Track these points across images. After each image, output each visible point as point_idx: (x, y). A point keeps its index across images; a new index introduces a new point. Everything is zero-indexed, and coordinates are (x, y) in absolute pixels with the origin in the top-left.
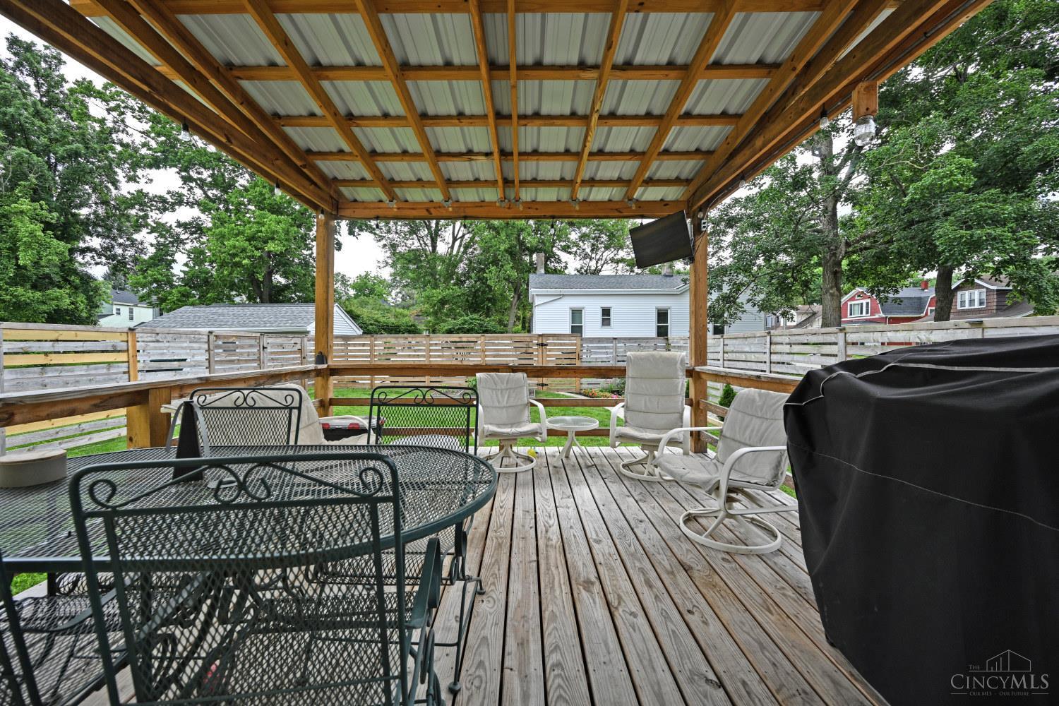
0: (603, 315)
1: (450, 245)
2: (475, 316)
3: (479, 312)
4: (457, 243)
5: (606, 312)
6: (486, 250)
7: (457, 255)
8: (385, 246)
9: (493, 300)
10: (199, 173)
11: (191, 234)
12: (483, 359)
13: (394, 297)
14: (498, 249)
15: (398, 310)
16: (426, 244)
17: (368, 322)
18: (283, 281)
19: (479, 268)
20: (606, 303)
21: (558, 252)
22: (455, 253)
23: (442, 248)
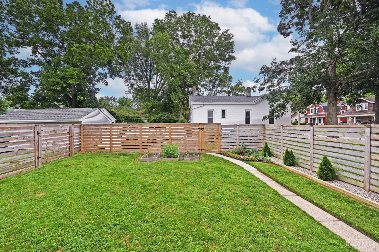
0: (222, 113)
1: (155, 85)
2: (166, 113)
3: (167, 112)
4: (158, 84)
5: (223, 112)
6: (170, 86)
7: (158, 89)
8: (128, 85)
9: (173, 107)
10: (42, 50)
11: (39, 77)
12: (170, 136)
13: (134, 106)
14: (176, 85)
15: (135, 111)
16: (146, 84)
17: (119, 116)
18: (82, 98)
19: (167, 94)
20: (224, 108)
21: (200, 87)
22: (157, 87)
23: (152, 86)
